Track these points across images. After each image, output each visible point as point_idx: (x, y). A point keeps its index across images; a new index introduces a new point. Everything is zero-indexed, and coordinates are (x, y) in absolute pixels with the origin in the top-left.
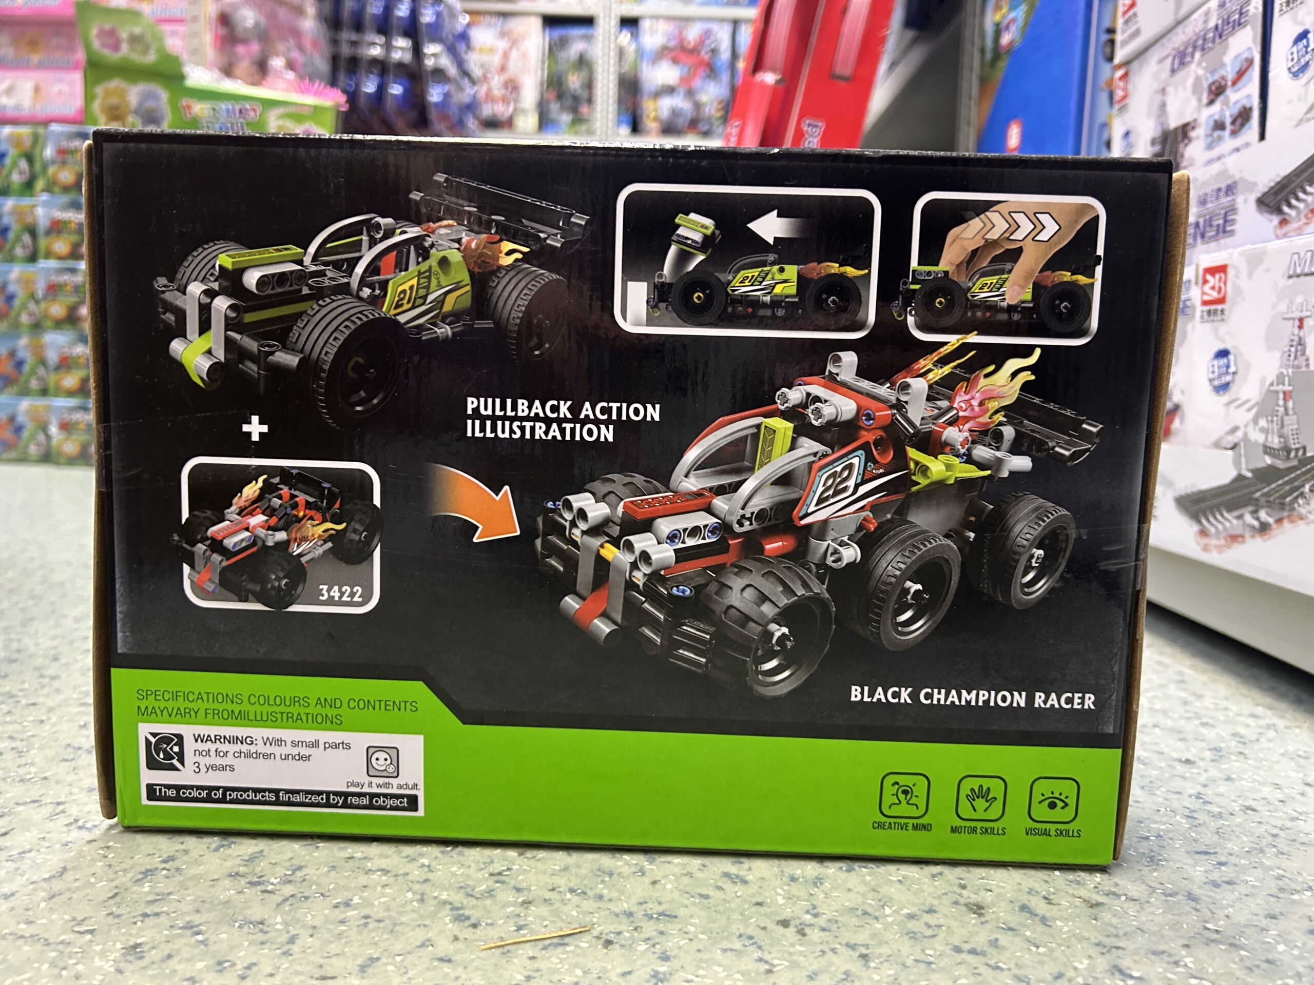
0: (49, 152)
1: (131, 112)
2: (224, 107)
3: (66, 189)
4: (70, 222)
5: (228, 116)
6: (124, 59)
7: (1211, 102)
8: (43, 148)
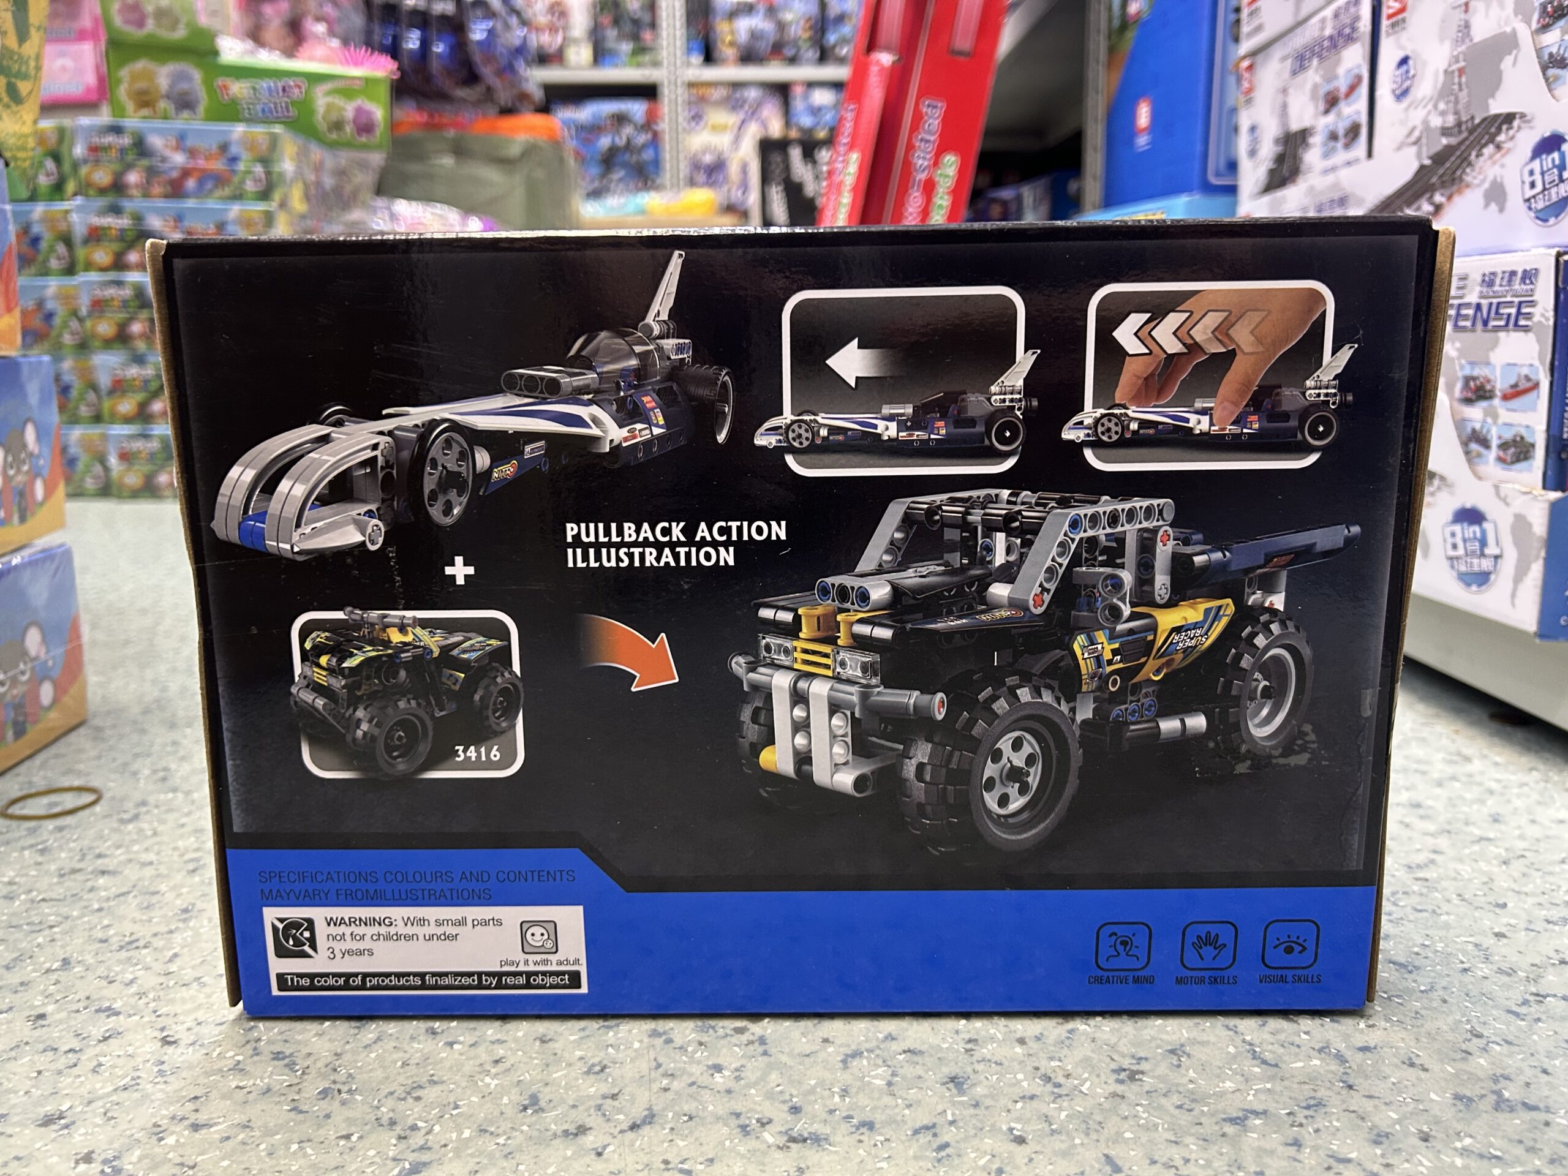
0: (79, 151)
1: (162, 97)
2: (265, 85)
3: (102, 191)
4: (110, 228)
5: (270, 95)
6: (150, 36)
7: (1327, 112)
8: (72, 145)
